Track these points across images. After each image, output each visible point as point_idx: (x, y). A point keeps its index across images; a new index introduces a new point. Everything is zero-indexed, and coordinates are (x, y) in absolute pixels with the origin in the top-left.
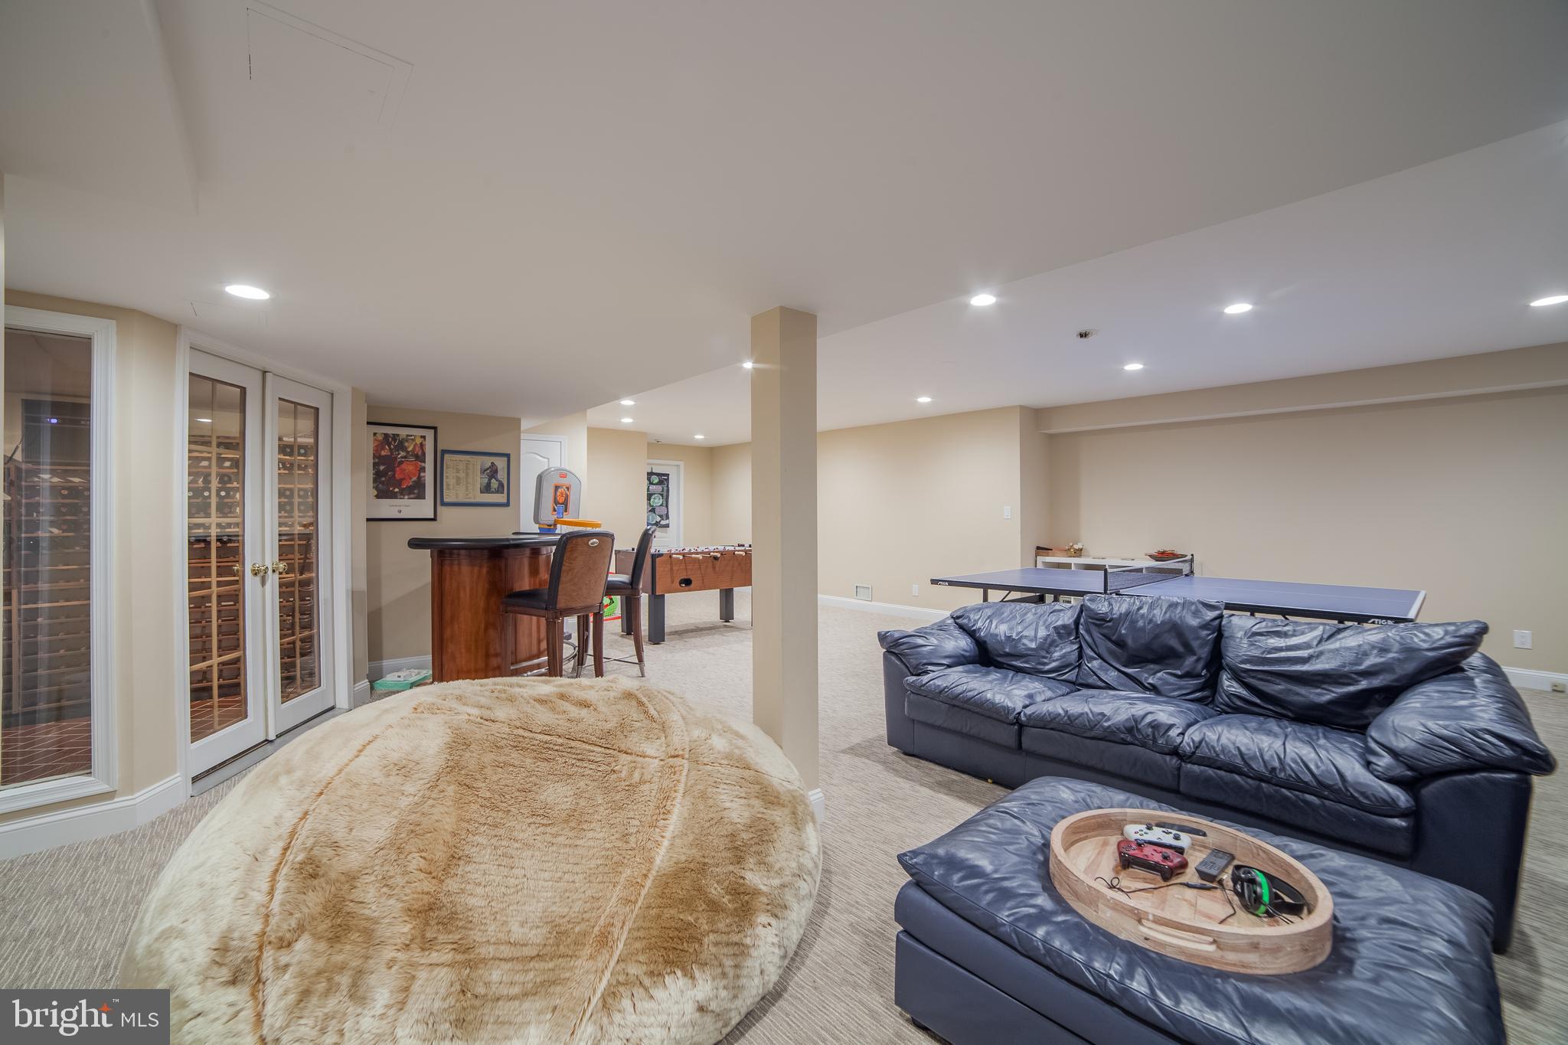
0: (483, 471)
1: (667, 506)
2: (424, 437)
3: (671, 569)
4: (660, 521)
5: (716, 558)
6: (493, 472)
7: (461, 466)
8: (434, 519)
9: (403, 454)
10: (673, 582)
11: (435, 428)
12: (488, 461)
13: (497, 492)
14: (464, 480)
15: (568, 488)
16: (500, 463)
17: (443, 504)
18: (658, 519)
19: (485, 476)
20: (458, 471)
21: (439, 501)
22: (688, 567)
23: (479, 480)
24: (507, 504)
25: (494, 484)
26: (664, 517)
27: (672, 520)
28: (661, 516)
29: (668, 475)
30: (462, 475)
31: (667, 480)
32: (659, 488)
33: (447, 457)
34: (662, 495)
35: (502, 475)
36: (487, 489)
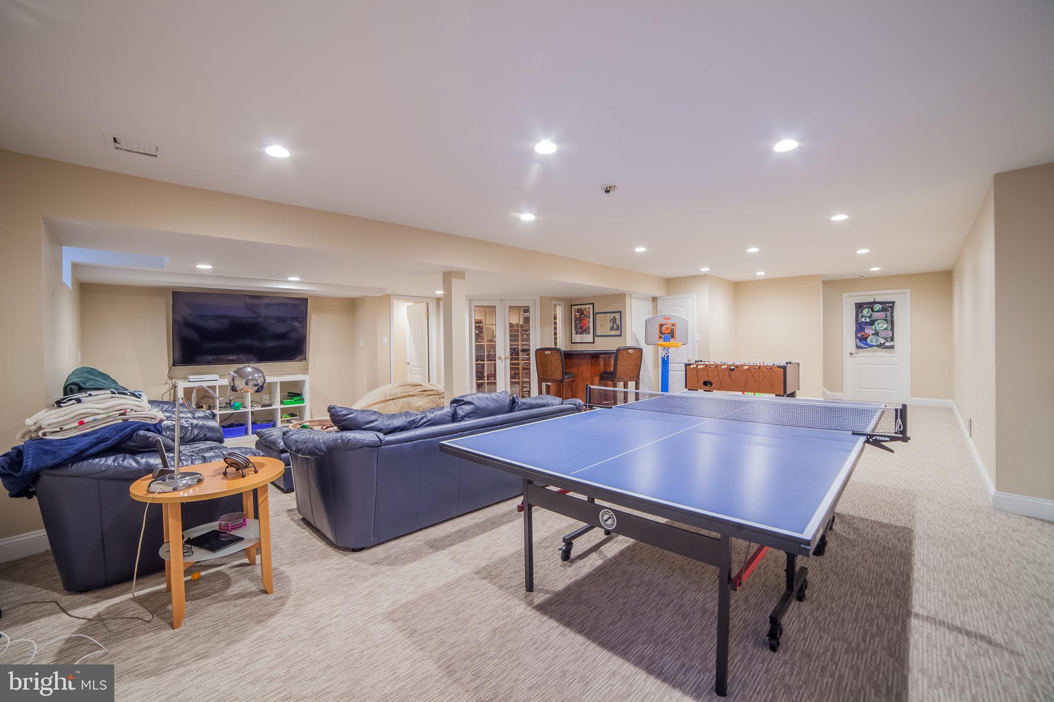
0: (611, 321)
1: (892, 329)
2: (589, 308)
3: (697, 374)
4: (885, 343)
5: (733, 370)
6: (614, 320)
7: (603, 319)
8: (593, 343)
9: (583, 316)
10: (698, 382)
11: (593, 304)
12: (612, 315)
13: (616, 330)
14: (604, 326)
15: (673, 325)
16: (617, 316)
17: (596, 336)
18: (882, 341)
19: (611, 322)
20: (601, 322)
21: (595, 335)
22: (709, 374)
23: (609, 325)
24: (620, 335)
25: (615, 326)
26: (889, 339)
27: (897, 342)
28: (886, 339)
29: (893, 303)
30: (603, 323)
31: (892, 308)
32: (883, 314)
33: (597, 315)
34: (886, 320)
35: (618, 322)
36: (612, 329)
